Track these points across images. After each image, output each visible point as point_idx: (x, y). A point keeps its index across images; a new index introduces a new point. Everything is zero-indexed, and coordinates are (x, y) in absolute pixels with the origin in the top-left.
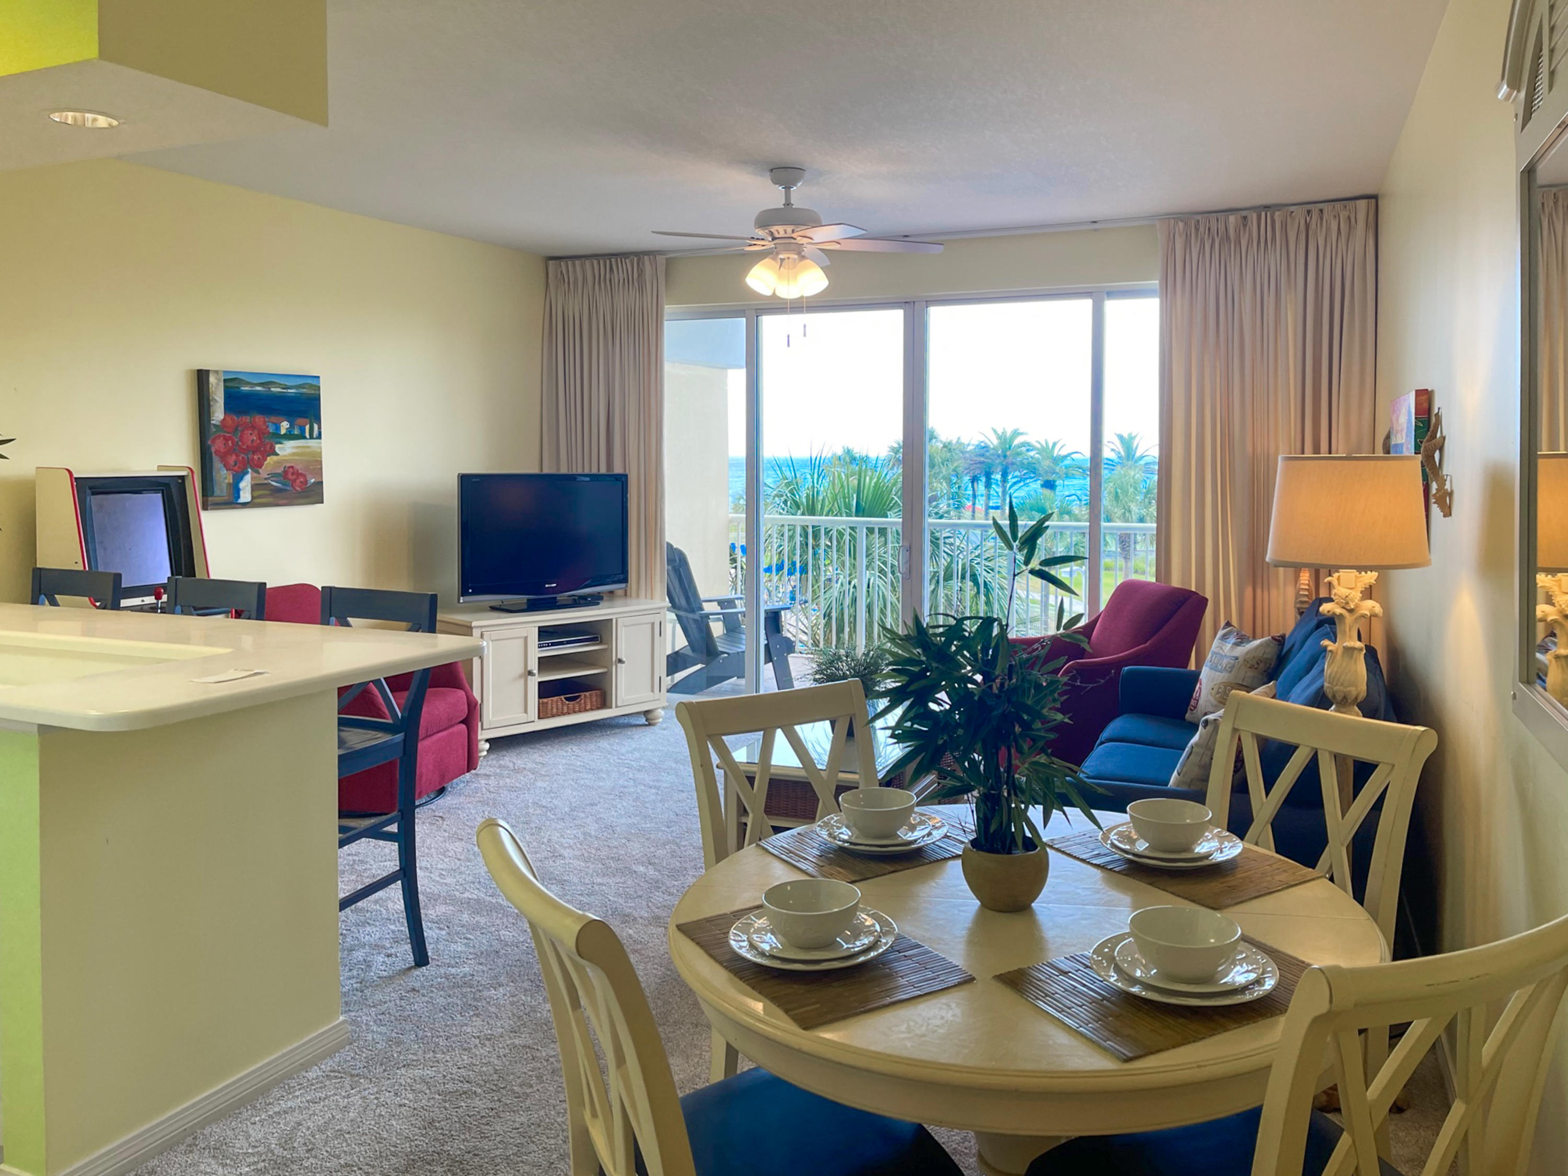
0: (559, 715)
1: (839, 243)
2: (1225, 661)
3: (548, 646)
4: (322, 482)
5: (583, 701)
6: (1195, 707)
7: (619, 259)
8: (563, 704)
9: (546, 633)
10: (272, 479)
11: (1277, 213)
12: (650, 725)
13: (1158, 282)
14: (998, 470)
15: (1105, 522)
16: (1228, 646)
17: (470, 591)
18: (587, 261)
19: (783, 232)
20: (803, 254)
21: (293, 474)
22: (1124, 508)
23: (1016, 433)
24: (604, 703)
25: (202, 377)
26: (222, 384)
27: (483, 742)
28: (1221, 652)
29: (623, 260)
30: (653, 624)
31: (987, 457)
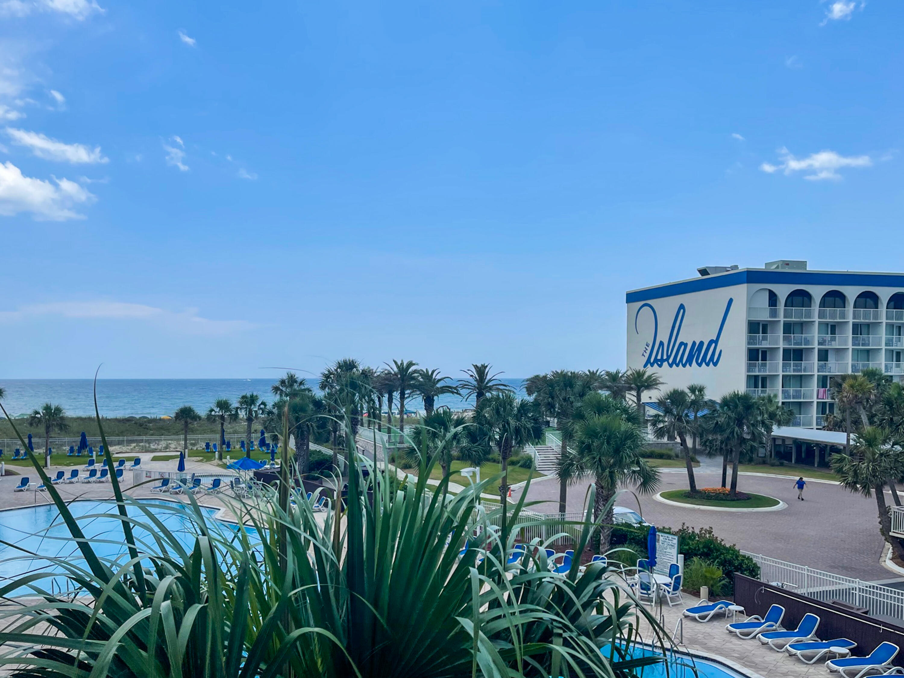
14: (398, 389)
22: (504, 421)
23: (410, 364)
31: (391, 381)
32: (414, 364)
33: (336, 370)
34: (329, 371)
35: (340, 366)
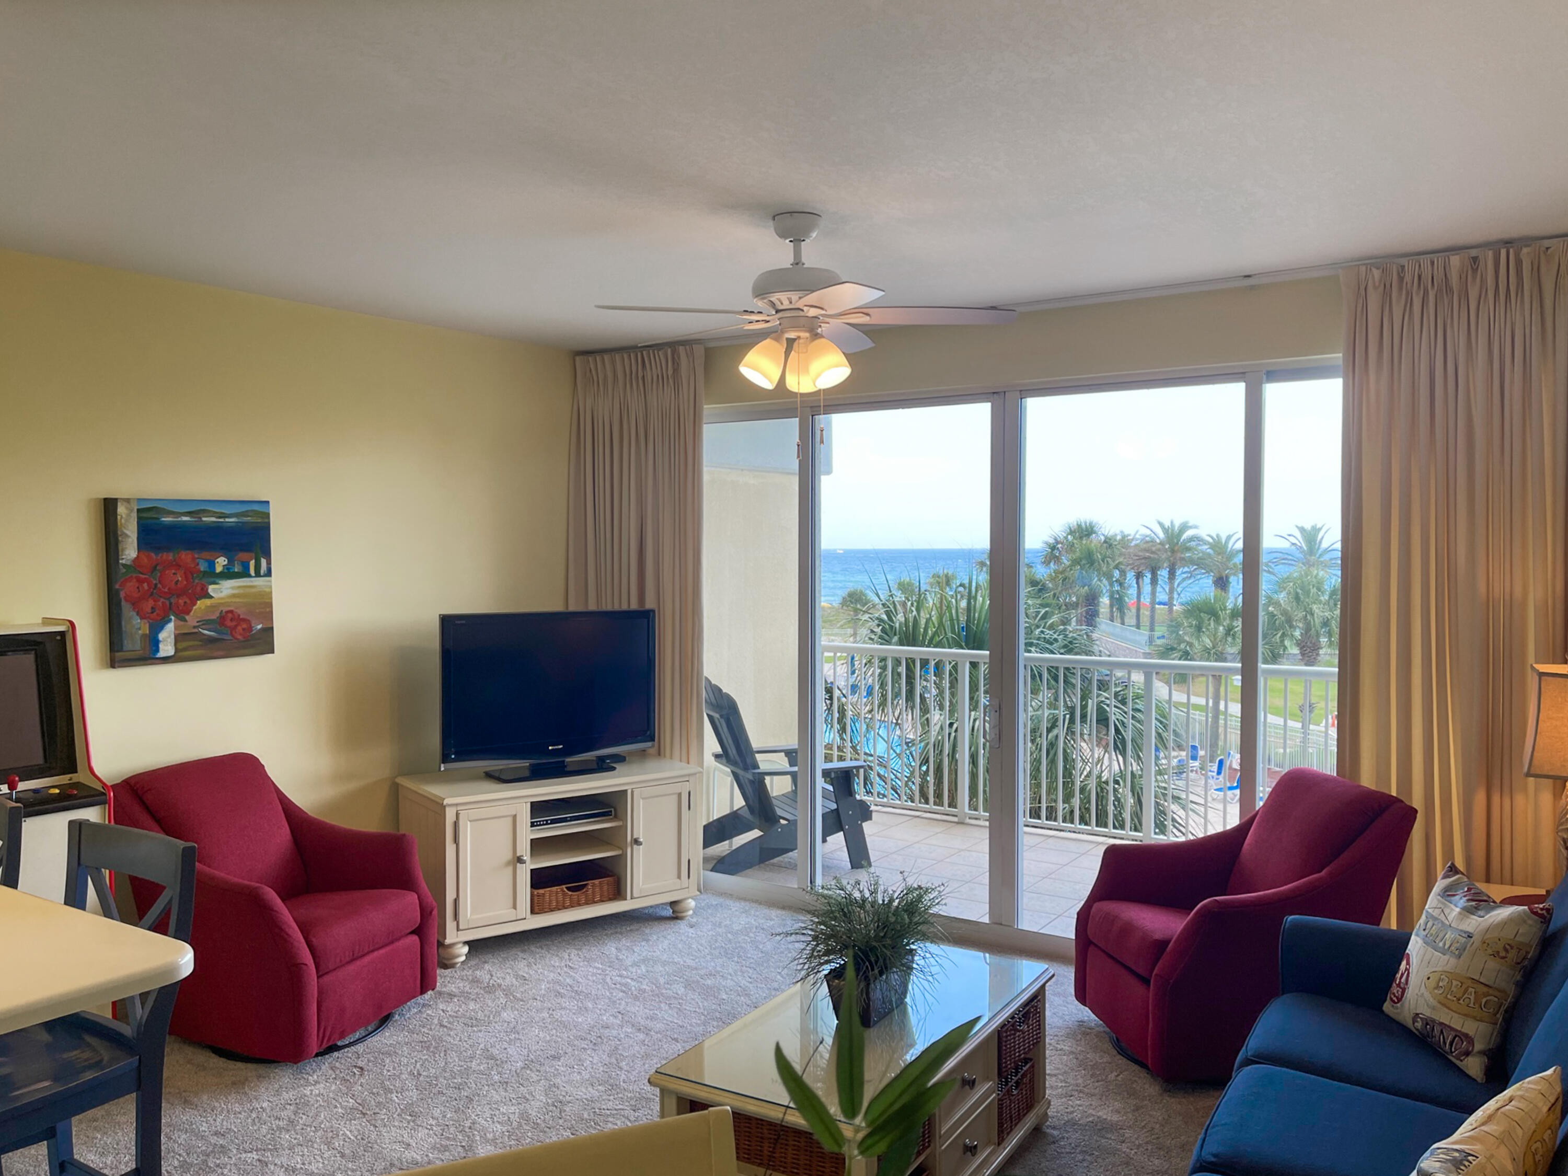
0: (559, 909)
1: (867, 314)
2: (1449, 936)
3: (547, 824)
4: (272, 628)
5: (590, 892)
6: (1399, 1000)
7: (651, 351)
8: (564, 894)
9: (540, 810)
10: (203, 627)
11: (1525, 250)
12: (677, 918)
13: (1341, 355)
14: (1165, 565)
15: (1266, 662)
16: (1454, 910)
17: (453, 756)
18: (617, 355)
19: (788, 303)
20: (819, 330)
21: (231, 620)
22: (1305, 610)
23: (1184, 527)
24: (618, 893)
25: (109, 506)
26: (135, 515)
27: (460, 945)
28: (1442, 917)
29: (656, 352)
30: (680, 795)
31: (1153, 553)
32: (1191, 527)
33: (1066, 538)
34: (1055, 539)
35: (1071, 532)
